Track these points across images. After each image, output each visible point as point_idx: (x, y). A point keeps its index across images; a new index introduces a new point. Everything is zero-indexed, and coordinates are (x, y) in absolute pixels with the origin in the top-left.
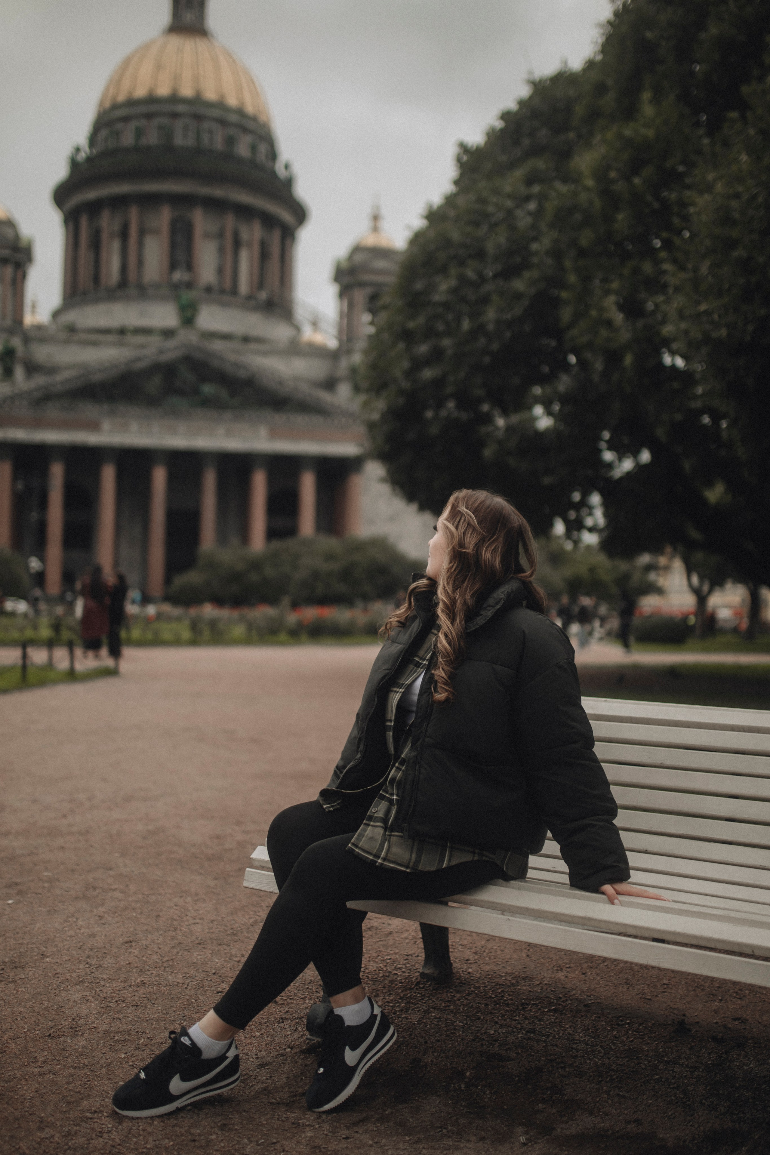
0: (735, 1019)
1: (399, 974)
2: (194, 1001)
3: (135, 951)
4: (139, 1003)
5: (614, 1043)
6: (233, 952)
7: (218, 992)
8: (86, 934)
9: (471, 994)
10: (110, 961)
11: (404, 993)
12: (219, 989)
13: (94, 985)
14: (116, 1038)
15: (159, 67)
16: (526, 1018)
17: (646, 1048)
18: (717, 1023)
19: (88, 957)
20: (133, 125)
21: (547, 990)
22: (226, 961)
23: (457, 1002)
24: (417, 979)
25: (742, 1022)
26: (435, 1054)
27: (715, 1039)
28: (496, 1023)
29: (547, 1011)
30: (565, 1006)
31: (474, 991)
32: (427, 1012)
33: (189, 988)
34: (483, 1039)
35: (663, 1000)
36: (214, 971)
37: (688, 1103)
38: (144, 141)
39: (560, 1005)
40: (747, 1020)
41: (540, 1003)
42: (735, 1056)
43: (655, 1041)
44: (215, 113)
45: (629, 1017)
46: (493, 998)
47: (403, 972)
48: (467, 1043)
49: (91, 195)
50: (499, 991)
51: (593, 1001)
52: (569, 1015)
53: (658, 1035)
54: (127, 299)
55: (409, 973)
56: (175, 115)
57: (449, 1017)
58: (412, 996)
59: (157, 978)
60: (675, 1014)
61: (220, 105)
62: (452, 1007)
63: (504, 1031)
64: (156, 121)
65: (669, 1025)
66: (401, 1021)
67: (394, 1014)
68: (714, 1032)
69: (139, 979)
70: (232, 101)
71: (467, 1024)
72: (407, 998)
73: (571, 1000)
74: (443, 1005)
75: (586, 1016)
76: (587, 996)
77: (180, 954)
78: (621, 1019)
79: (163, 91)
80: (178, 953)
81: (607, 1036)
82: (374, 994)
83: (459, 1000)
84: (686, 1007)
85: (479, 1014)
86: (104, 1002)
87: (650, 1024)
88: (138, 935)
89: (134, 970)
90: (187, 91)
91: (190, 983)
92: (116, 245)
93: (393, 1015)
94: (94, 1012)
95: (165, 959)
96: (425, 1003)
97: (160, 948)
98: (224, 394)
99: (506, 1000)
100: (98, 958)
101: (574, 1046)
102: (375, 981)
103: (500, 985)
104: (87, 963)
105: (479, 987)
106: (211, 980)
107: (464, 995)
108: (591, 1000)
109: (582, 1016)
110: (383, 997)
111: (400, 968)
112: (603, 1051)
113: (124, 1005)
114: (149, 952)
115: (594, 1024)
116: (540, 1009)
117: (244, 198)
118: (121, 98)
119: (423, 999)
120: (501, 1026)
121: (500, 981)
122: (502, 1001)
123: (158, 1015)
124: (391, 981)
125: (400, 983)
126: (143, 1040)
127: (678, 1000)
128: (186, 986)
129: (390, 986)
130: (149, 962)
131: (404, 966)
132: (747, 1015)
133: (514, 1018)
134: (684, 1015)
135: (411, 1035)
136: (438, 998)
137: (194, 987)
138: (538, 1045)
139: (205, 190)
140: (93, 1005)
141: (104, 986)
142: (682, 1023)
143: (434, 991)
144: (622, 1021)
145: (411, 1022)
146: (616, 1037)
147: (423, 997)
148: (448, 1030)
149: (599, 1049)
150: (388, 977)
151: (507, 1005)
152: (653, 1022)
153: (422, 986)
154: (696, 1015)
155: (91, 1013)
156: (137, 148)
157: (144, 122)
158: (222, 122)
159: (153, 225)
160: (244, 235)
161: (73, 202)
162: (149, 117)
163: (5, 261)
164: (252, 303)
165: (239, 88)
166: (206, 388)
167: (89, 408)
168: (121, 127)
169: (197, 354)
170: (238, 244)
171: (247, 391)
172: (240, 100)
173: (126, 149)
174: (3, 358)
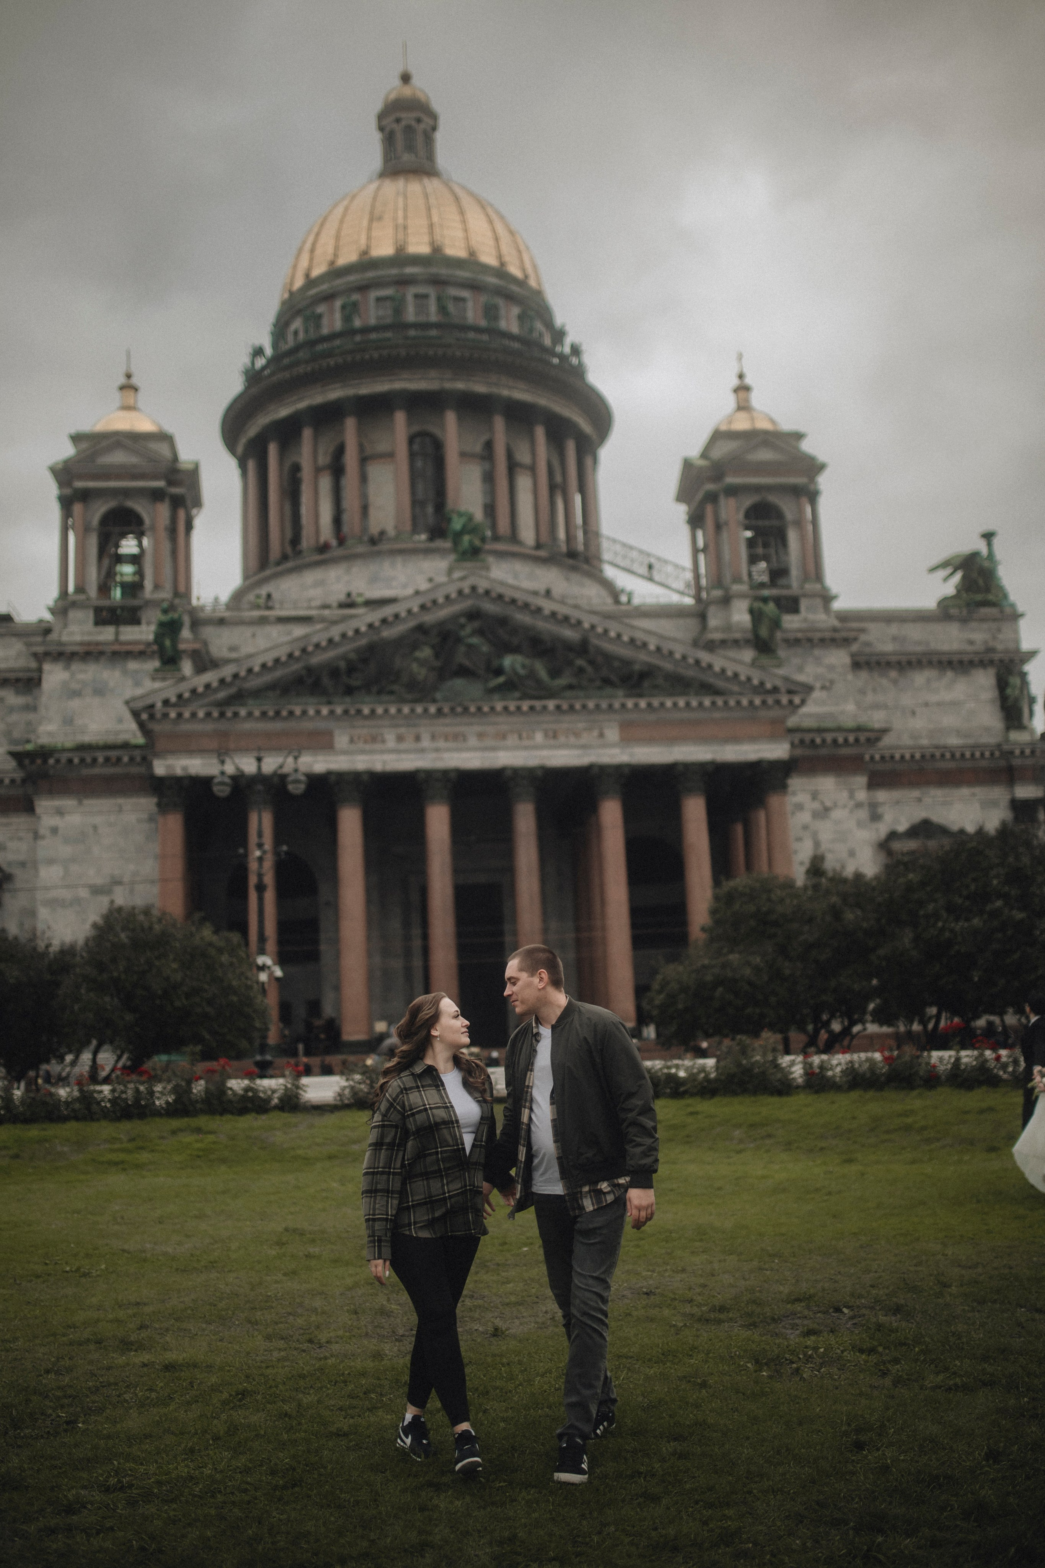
15: (374, 218)
20: (338, 303)
38: (357, 323)
44: (463, 274)
49: (284, 412)
56: (404, 282)
61: (471, 262)
64: (373, 294)
70: (488, 258)
79: (384, 249)
90: (419, 246)
92: (325, 483)
98: (540, 669)
117: (521, 394)
118: (319, 270)
139: (460, 385)
156: (349, 332)
157: (355, 297)
158: (475, 287)
159: (382, 447)
160: (523, 456)
161: (252, 430)
162: (363, 288)
163: (157, 495)
164: (542, 553)
165: (497, 239)
166: (508, 661)
167: (311, 712)
168: (321, 309)
169: (490, 607)
170: (513, 467)
171: (580, 662)
172: (500, 257)
173: (332, 336)
174: (159, 638)
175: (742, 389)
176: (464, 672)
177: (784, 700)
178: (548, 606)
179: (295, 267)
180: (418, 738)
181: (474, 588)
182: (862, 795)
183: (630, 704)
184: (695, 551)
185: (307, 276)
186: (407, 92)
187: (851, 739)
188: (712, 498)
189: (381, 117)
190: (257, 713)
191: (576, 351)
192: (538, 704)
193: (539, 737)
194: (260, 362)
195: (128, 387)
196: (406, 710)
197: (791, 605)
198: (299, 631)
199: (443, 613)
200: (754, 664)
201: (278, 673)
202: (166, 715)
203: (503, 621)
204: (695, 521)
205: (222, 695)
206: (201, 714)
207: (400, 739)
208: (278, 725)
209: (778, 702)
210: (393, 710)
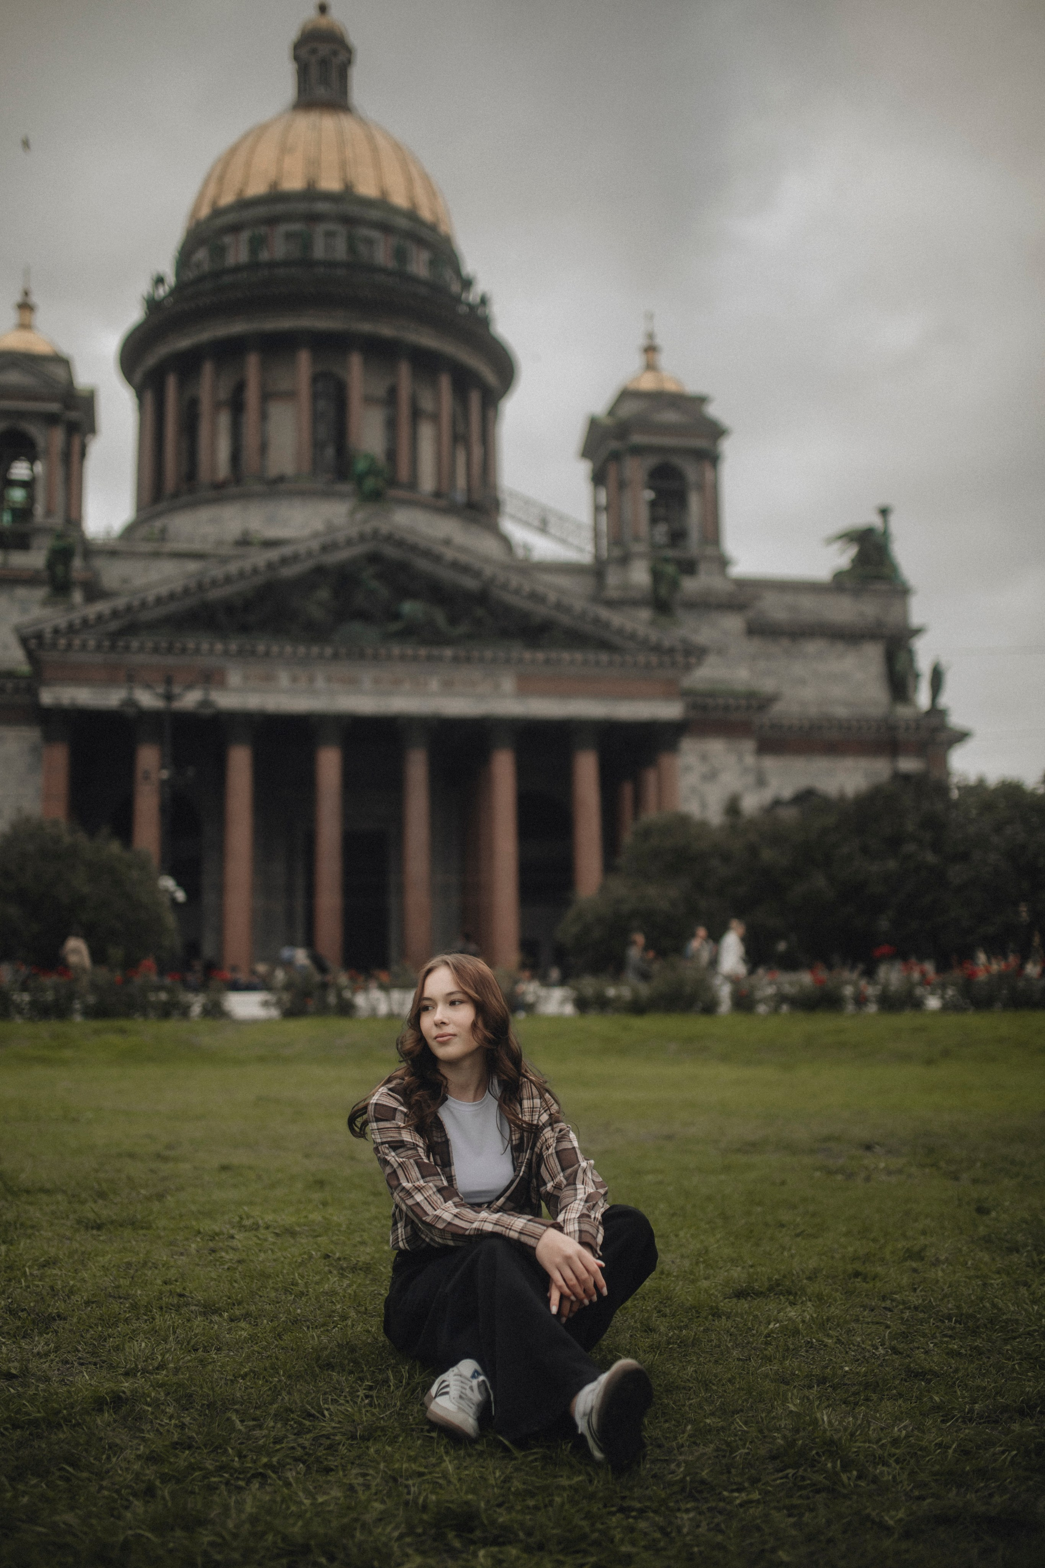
15: (285, 149)
20: (245, 236)
38: (264, 256)
44: (375, 214)
49: (184, 343)
54: (246, 497)
56: (313, 218)
61: (382, 203)
64: (283, 228)
70: (399, 200)
79: (294, 183)
90: (330, 183)
92: (224, 420)
98: (440, 617)
117: (427, 340)
118: (227, 199)
139: (366, 327)
156: (254, 265)
157: (263, 230)
158: (386, 228)
159: (284, 385)
160: (427, 404)
161: (151, 360)
162: (272, 221)
163: (51, 420)
164: (442, 503)
165: (409, 181)
166: (408, 607)
167: (205, 646)
168: (227, 239)
169: (390, 551)
170: (416, 414)
171: (480, 612)
172: (412, 199)
173: (237, 269)
174: (51, 565)
175: (650, 349)
176: (363, 616)
177: (680, 659)
178: (449, 554)
179: (201, 195)
180: (311, 680)
181: (375, 533)
182: (750, 760)
183: (528, 655)
184: (597, 509)
185: (214, 203)
186: (323, 22)
187: (743, 702)
188: (616, 457)
189: (297, 46)
190: (150, 645)
191: (484, 301)
192: (435, 652)
193: (434, 684)
194: (162, 292)
195: (25, 307)
196: (302, 650)
197: (689, 567)
198: (192, 566)
199: (343, 555)
200: (653, 623)
201: (172, 607)
202: (54, 645)
203: (403, 567)
204: (598, 478)
205: (114, 626)
206: (92, 643)
207: (294, 679)
208: (170, 660)
209: (674, 664)
210: (288, 649)
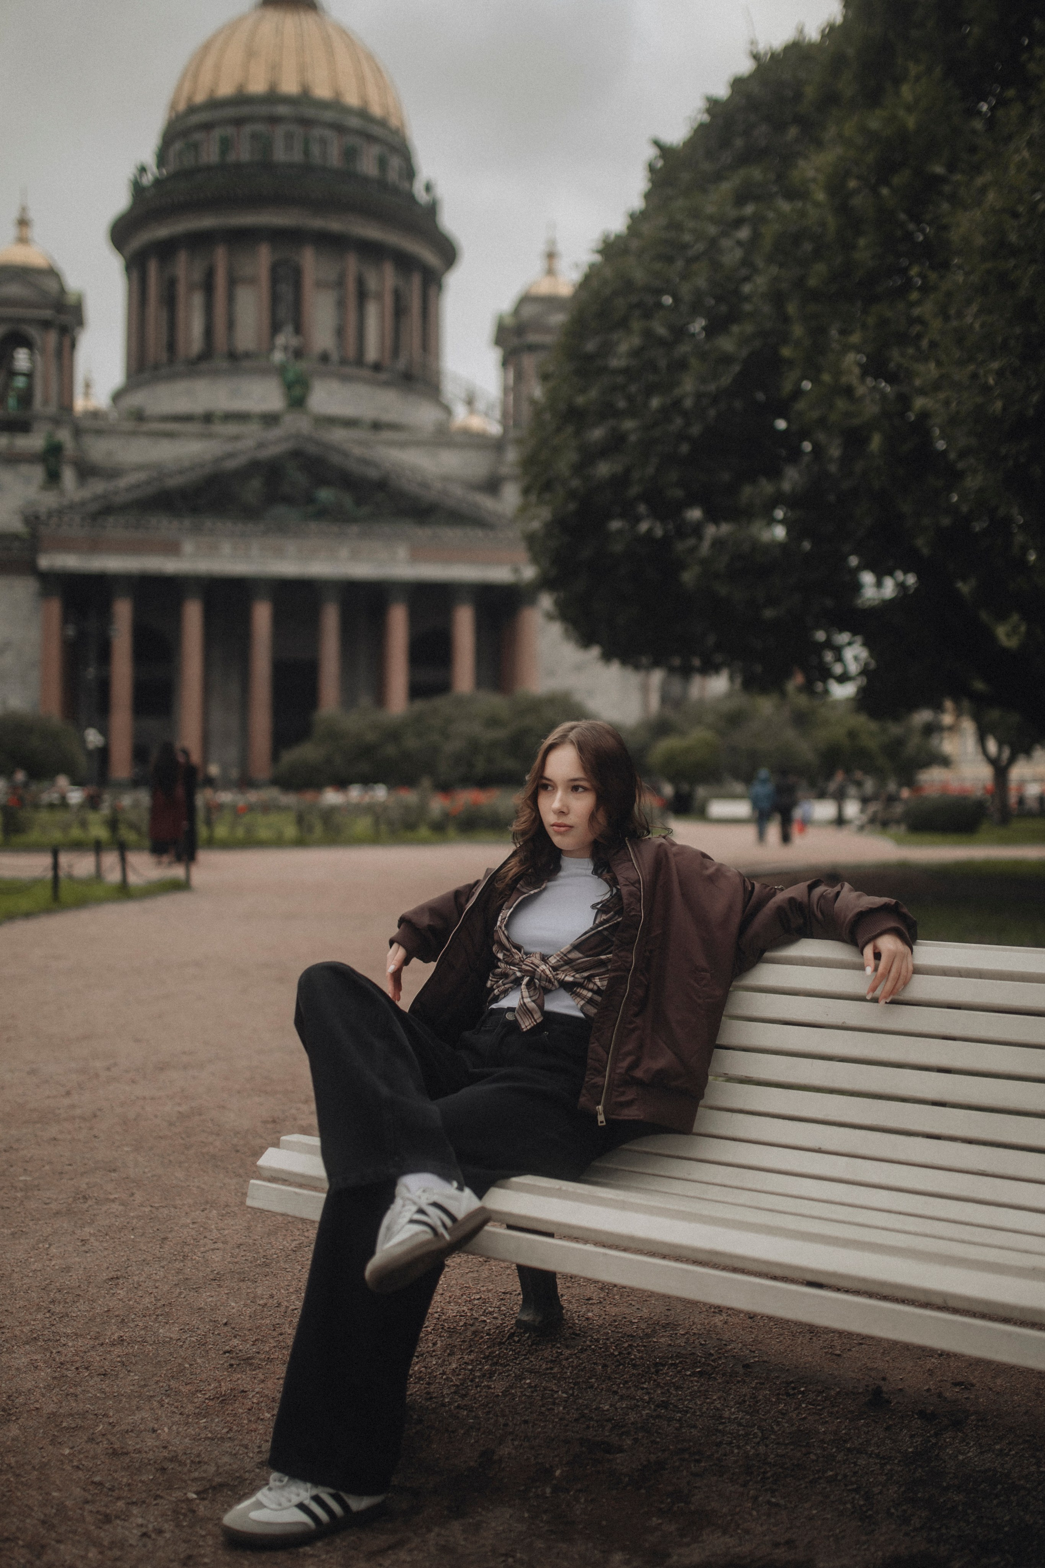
0: (956, 1384)
1: (488, 1321)
2: (187, 1366)
3: (121, 1292)
4: (109, 1370)
5: (778, 1422)
6: (259, 1291)
7: (225, 1353)
8: (57, 1267)
9: (586, 1350)
10: (82, 1308)
11: (490, 1350)
12: (227, 1348)
13: (50, 1344)
14: (64, 1424)
15: (250, 53)
16: (658, 1385)
17: (823, 1430)
18: (929, 1390)
19: (53, 1302)
20: (217, 133)
21: (693, 1343)
22: (245, 1305)
23: (564, 1362)
24: (512, 1328)
25: (966, 1388)
26: (516, 1443)
27: (922, 1414)
28: (616, 1393)
29: (690, 1375)
30: (716, 1367)
31: (590, 1346)
32: (520, 1378)
33: (185, 1346)
34: (591, 1419)
35: (857, 1356)
36: (225, 1321)
37: (870, 1512)
38: (232, 158)
39: (709, 1365)
40: (973, 1385)
41: (681, 1362)
42: (948, 1440)
43: (838, 1418)
44: (328, 115)
45: (804, 1383)
46: (616, 1356)
47: (494, 1318)
48: (567, 1425)
49: (163, 232)
50: (626, 1345)
51: (757, 1359)
52: (720, 1381)
53: (843, 1409)
54: (214, 373)
55: (502, 1319)
56: (274, 120)
57: (549, 1385)
58: (502, 1355)
59: (143, 1332)
60: (870, 1377)
61: (336, 104)
62: (555, 1370)
63: (624, 1406)
64: (248, 129)
65: (862, 1393)
66: (480, 1392)
67: (472, 1381)
68: (924, 1403)
69: (116, 1335)
70: (352, 100)
71: (572, 1395)
72: (495, 1357)
73: (726, 1357)
74: (544, 1366)
75: (744, 1382)
76: (751, 1351)
77: (182, 1296)
78: (793, 1385)
79: (257, 86)
80: (180, 1293)
81: (769, 1412)
82: (448, 1351)
83: (567, 1359)
84: (889, 1367)
85: (593, 1380)
86: (59, 1369)
87: (833, 1393)
88: (130, 1268)
89: (113, 1321)
90: (290, 86)
91: (189, 1339)
92: (197, 301)
93: (469, 1384)
94: (41, 1385)
95: (159, 1304)
96: (519, 1364)
97: (157, 1288)
98: (348, 501)
99: (633, 1359)
100: (66, 1303)
101: (721, 1427)
102: (452, 1332)
103: (628, 1336)
104: (49, 1311)
105: (597, 1340)
106: (219, 1334)
107: (576, 1351)
108: (756, 1357)
109: (738, 1382)
110: (459, 1356)
111: (490, 1313)
112: (760, 1434)
113: (86, 1374)
114: (140, 1293)
115: (753, 1394)
116: (679, 1372)
117: (372, 232)
118: (200, 97)
119: (516, 1359)
120: (622, 1398)
121: (628, 1330)
122: (627, 1361)
123: (132, 1388)
124: (475, 1333)
125: (488, 1334)
126: (101, 1427)
127: (879, 1355)
128: (181, 1343)
129: (471, 1340)
130: (136, 1308)
131: (497, 1309)
132: (975, 1378)
133: (642, 1385)
134: (884, 1379)
135: (489, 1413)
136: (538, 1356)
137: (193, 1345)
138: (669, 1425)
139: (317, 223)
140: (43, 1374)
141: (64, 1345)
142: (878, 1392)
143: (534, 1347)
144: (794, 1389)
145: (493, 1393)
146: (782, 1414)
147: (517, 1356)
148: (543, 1406)
149: (756, 1431)
150: (472, 1325)
151: (634, 1366)
152: (838, 1390)
153: (516, 1339)
154: (901, 1379)
155: (37, 1387)
156: (223, 166)
157: (230, 131)
158: (338, 127)
159: (248, 272)
160: (372, 284)
162: (239, 121)
163: (46, 323)
164: (383, 376)
165: (361, 80)
166: (323, 494)
167: (164, 526)
168: (201, 137)
170: (362, 296)
171: (380, 497)
172: (363, 97)
173: (209, 168)
174: (45, 457)
175: (551, 255)
176: (288, 500)
179: (179, 91)
180: (248, 549)
181: (299, 433)
183: (418, 531)
184: (505, 387)
185: (189, 102)
188: (517, 350)
190: (121, 523)
191: (428, 188)
192: (345, 528)
193: (344, 553)
194: (145, 180)
195: (23, 222)
196: (240, 527)
199: (273, 451)
202: (48, 523)
203: (321, 461)
204: (505, 363)
206: (77, 521)
207: (235, 549)
210: (229, 526)
